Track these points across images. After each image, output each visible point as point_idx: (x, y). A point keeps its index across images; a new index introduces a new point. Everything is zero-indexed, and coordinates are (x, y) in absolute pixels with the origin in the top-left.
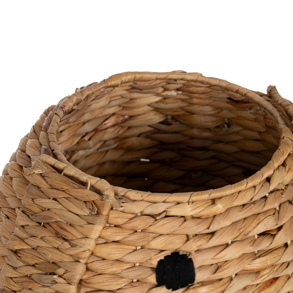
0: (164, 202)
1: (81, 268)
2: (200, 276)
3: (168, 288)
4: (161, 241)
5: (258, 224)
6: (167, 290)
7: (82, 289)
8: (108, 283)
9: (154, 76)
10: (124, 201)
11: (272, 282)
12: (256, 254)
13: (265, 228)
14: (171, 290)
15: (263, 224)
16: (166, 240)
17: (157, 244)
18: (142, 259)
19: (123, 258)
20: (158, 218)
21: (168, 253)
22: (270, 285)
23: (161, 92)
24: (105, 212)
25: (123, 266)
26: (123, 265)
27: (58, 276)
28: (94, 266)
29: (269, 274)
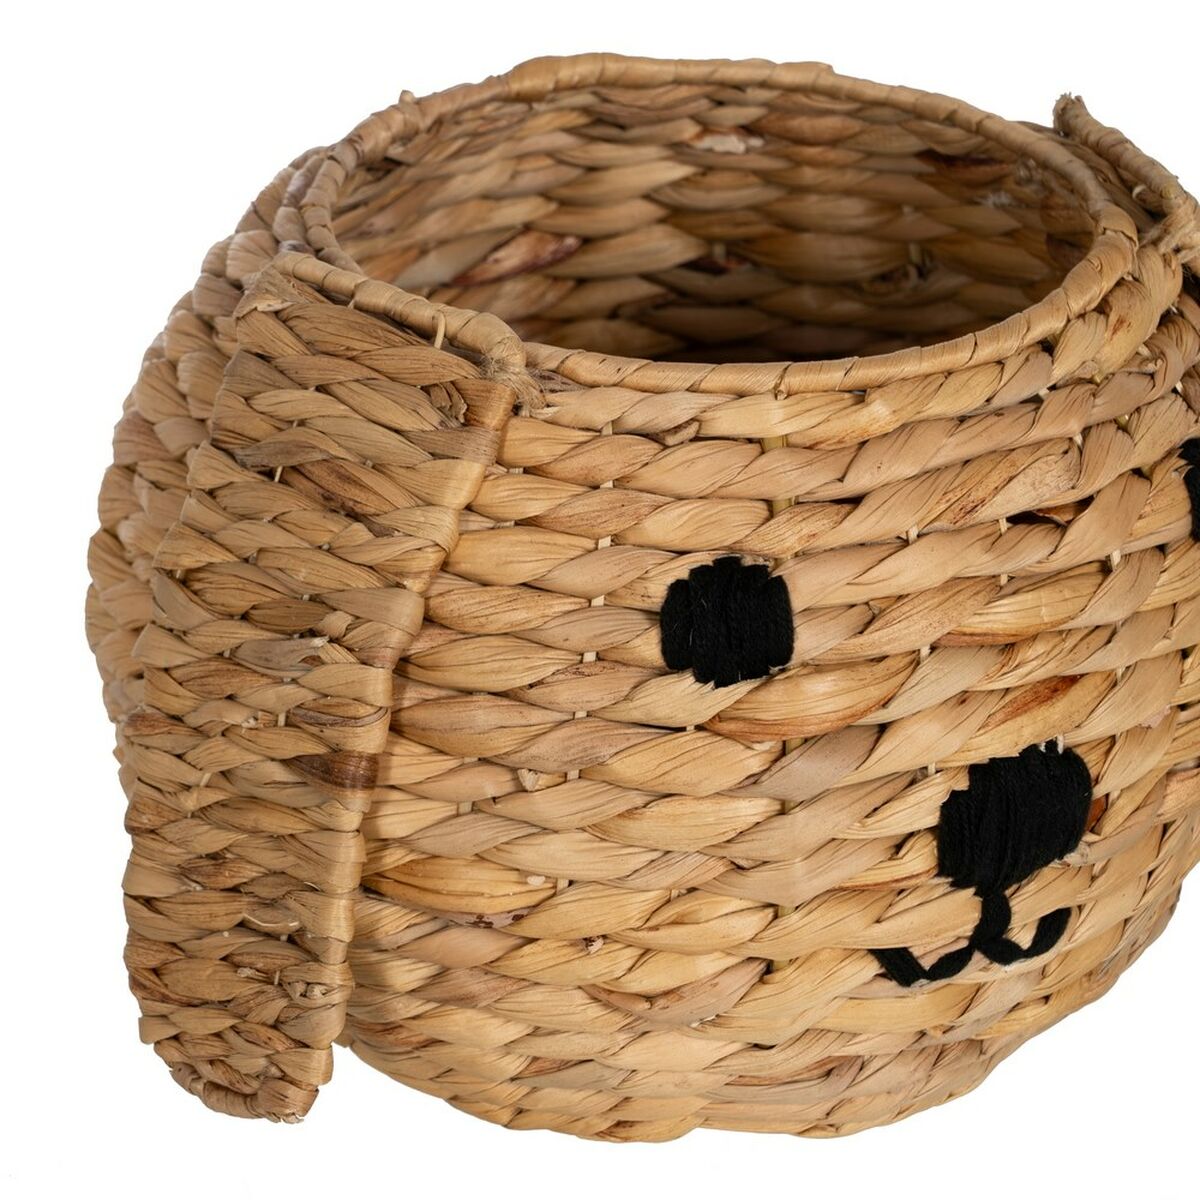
0: (691, 390)
1: (406, 609)
2: (808, 641)
3: (702, 678)
4: (680, 516)
5: (1011, 479)
6: (698, 685)
7: (408, 690)
8: (496, 665)
9: (669, 73)
10: (557, 387)
11: (1055, 690)
12: (1001, 588)
13: (1034, 494)
14: (711, 684)
15: (1029, 481)
16: (697, 514)
17: (666, 526)
18: (614, 578)
19: (550, 576)
20: (670, 440)
21: (705, 559)
22: (1049, 698)
23: (692, 139)
24: (494, 416)
25: (551, 606)
26: (550, 603)
27: (327, 638)
28: (453, 606)
29: (1048, 659)
